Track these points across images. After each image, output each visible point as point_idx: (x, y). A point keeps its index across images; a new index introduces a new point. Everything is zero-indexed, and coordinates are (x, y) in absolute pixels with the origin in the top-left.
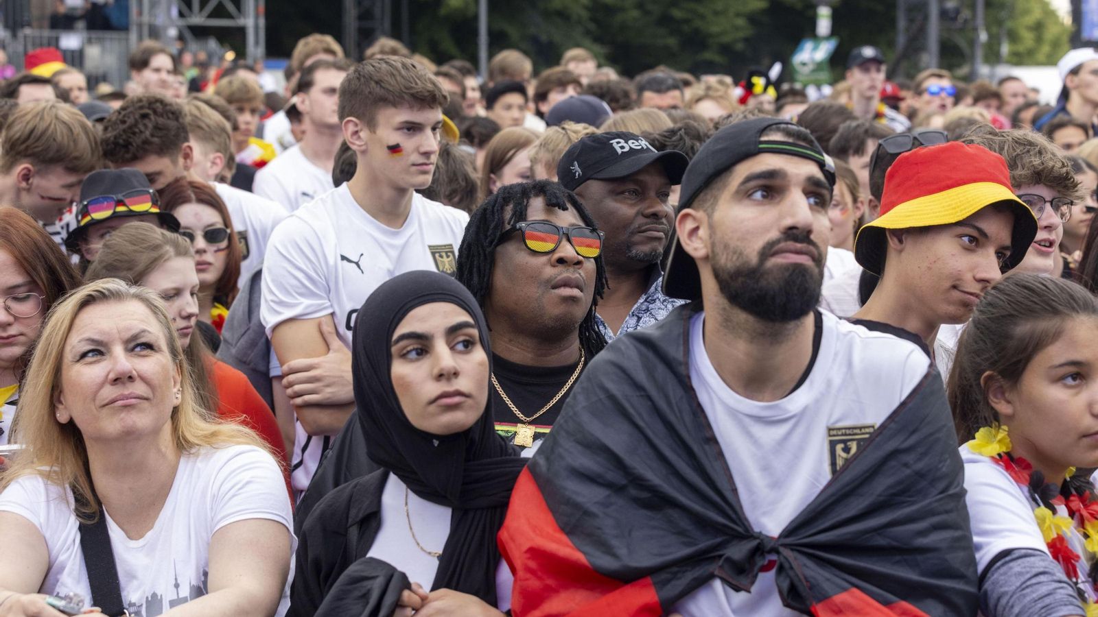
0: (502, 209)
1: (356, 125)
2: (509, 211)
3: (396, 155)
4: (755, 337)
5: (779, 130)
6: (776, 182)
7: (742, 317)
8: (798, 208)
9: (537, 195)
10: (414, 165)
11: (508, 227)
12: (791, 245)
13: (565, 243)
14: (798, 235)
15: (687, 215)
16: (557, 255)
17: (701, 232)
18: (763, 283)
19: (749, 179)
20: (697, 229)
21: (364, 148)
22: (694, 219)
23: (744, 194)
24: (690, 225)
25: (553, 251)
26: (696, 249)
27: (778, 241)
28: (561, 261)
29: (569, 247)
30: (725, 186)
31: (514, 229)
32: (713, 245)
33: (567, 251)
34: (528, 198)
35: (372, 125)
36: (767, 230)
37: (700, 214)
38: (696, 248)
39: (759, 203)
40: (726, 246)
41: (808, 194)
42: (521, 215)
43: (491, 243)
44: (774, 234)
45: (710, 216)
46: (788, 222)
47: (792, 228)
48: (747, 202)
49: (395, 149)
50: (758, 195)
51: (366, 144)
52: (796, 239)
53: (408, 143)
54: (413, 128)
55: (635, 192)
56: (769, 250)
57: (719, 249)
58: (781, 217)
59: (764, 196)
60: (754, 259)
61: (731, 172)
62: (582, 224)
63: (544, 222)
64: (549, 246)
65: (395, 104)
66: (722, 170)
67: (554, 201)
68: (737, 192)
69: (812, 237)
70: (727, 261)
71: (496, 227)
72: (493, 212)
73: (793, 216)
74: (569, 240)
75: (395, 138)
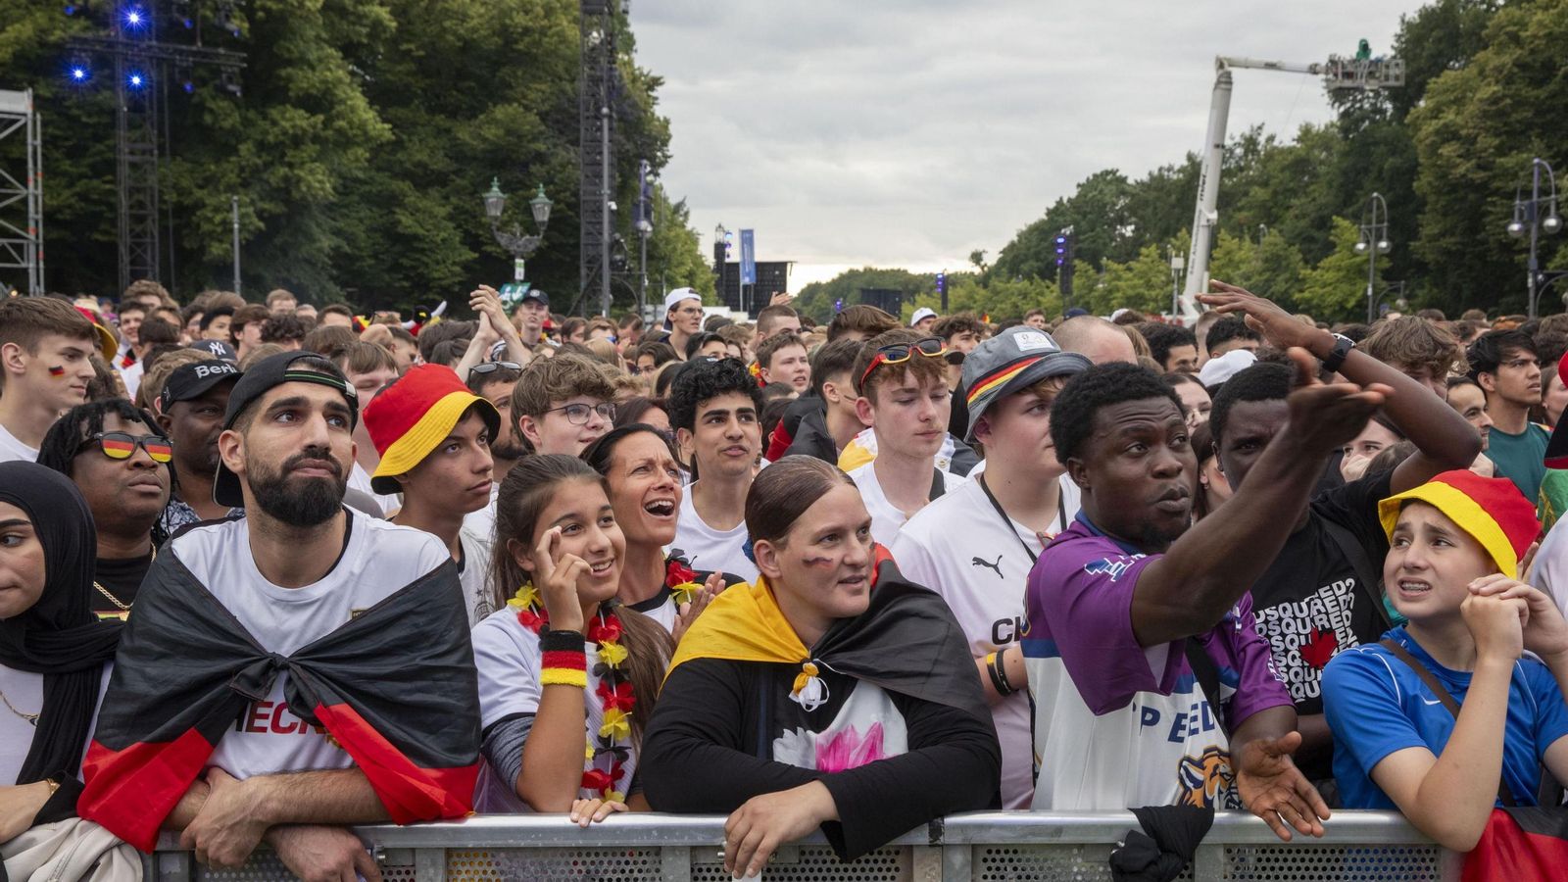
0: (79, 424)
1: (16, 350)
2: (85, 426)
3: (57, 377)
4: (285, 540)
5: (304, 361)
6: (300, 408)
7: (273, 522)
8: (318, 429)
9: (110, 411)
10: (72, 386)
11: (85, 438)
12: (311, 461)
13: (139, 449)
14: (318, 452)
15: (228, 436)
16: (133, 461)
17: (240, 450)
18: (286, 492)
19: (275, 406)
20: (236, 447)
21: (22, 371)
22: (233, 438)
23: (273, 416)
24: (230, 444)
25: (129, 457)
26: (234, 465)
27: (299, 458)
28: (138, 465)
29: (144, 453)
30: (257, 411)
31: (92, 440)
32: (247, 460)
33: (142, 456)
34: (103, 414)
35: (33, 350)
36: (291, 448)
37: (238, 435)
38: (235, 463)
39: (286, 425)
40: (257, 462)
41: (327, 417)
42: (97, 426)
43: (70, 453)
44: (296, 451)
45: (245, 437)
46: (308, 441)
47: (311, 446)
48: (274, 424)
49: (56, 371)
50: (284, 418)
51: (25, 368)
52: (315, 456)
53: (69, 367)
54: (74, 355)
55: (214, 410)
56: (290, 466)
57: (251, 466)
58: (302, 438)
59: (288, 419)
60: (278, 473)
61: (262, 398)
62: (151, 434)
63: (120, 433)
64: (124, 453)
65: (58, 332)
66: (256, 396)
67: (128, 414)
68: (266, 416)
69: (332, 453)
70: (257, 475)
71: (74, 440)
72: (70, 427)
73: (312, 435)
74: (143, 448)
75: (58, 362)
